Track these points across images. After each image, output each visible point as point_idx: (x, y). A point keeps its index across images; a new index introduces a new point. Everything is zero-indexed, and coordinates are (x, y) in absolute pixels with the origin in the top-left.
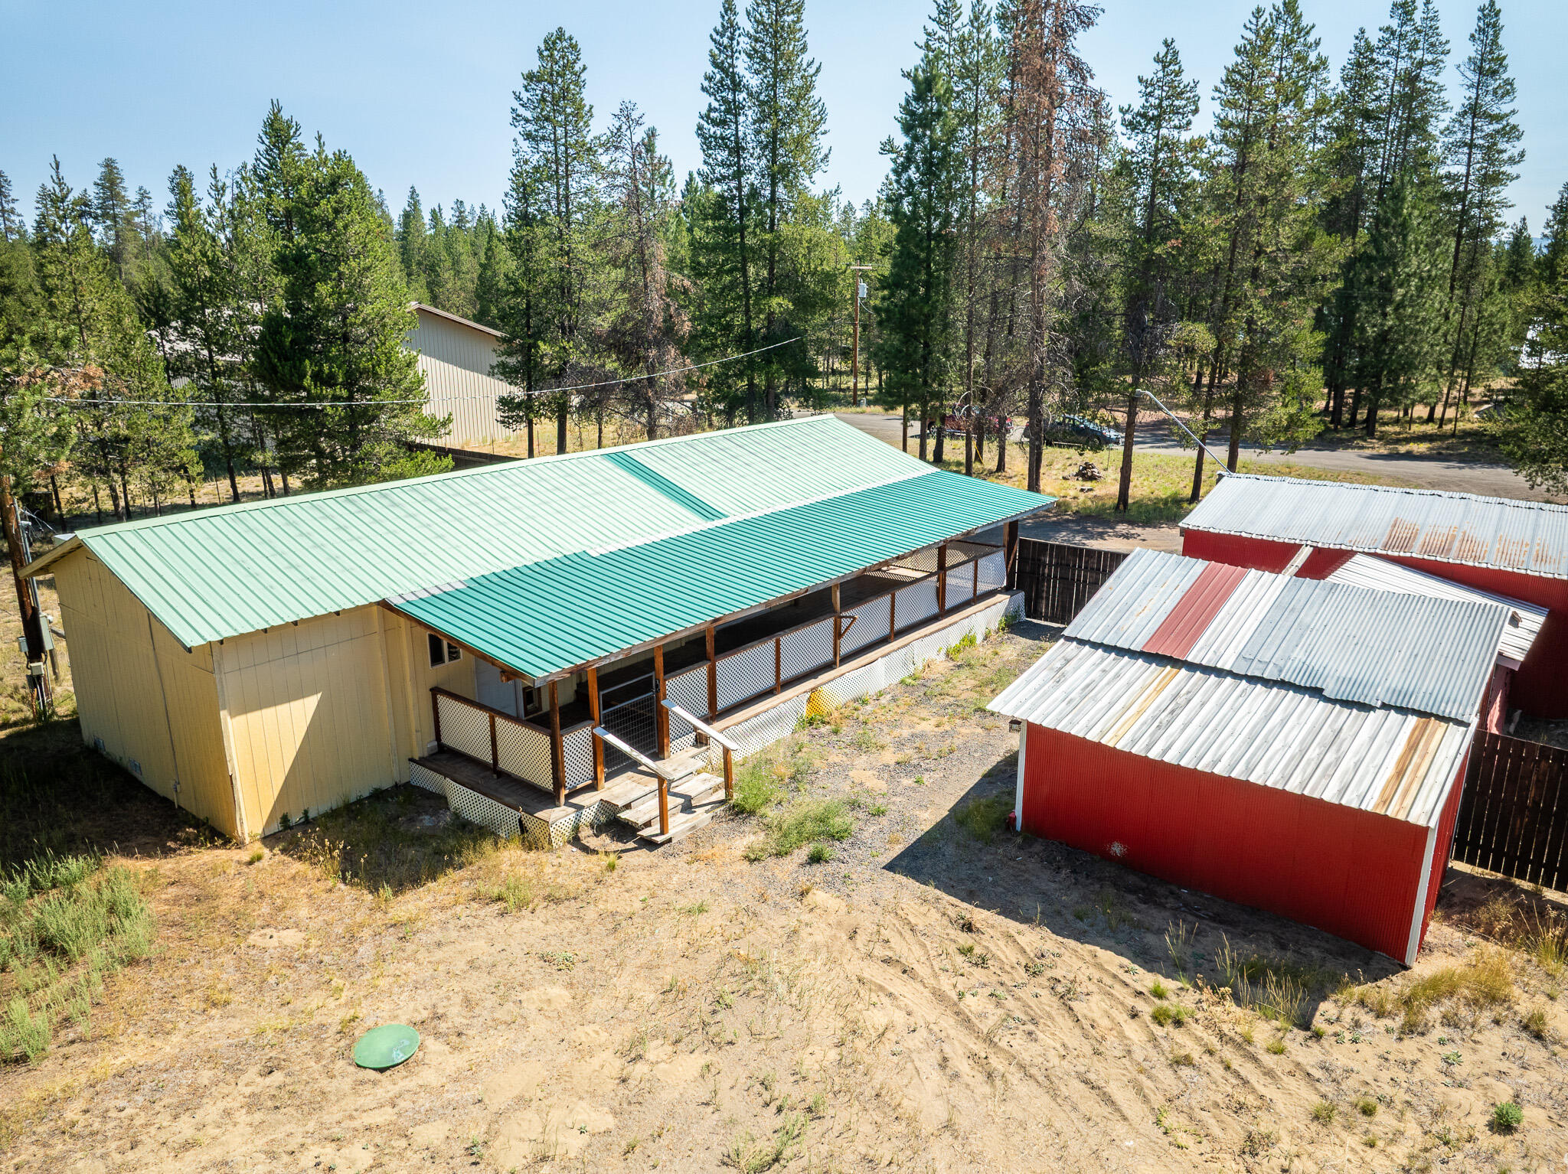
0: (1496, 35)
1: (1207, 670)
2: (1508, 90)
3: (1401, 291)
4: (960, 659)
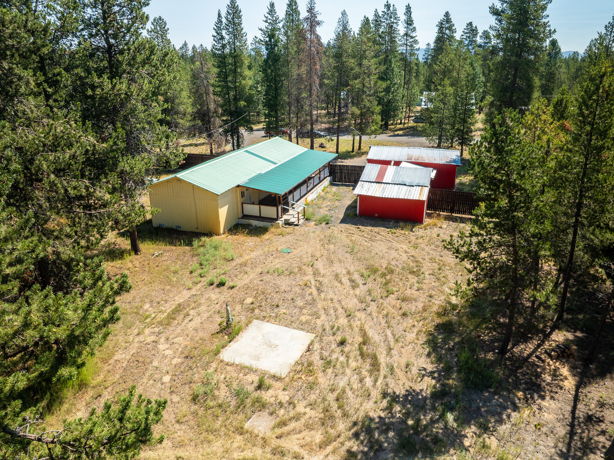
0: (411, 14)
1: (387, 183)
2: (414, 30)
3: (393, 89)
4: (325, 191)
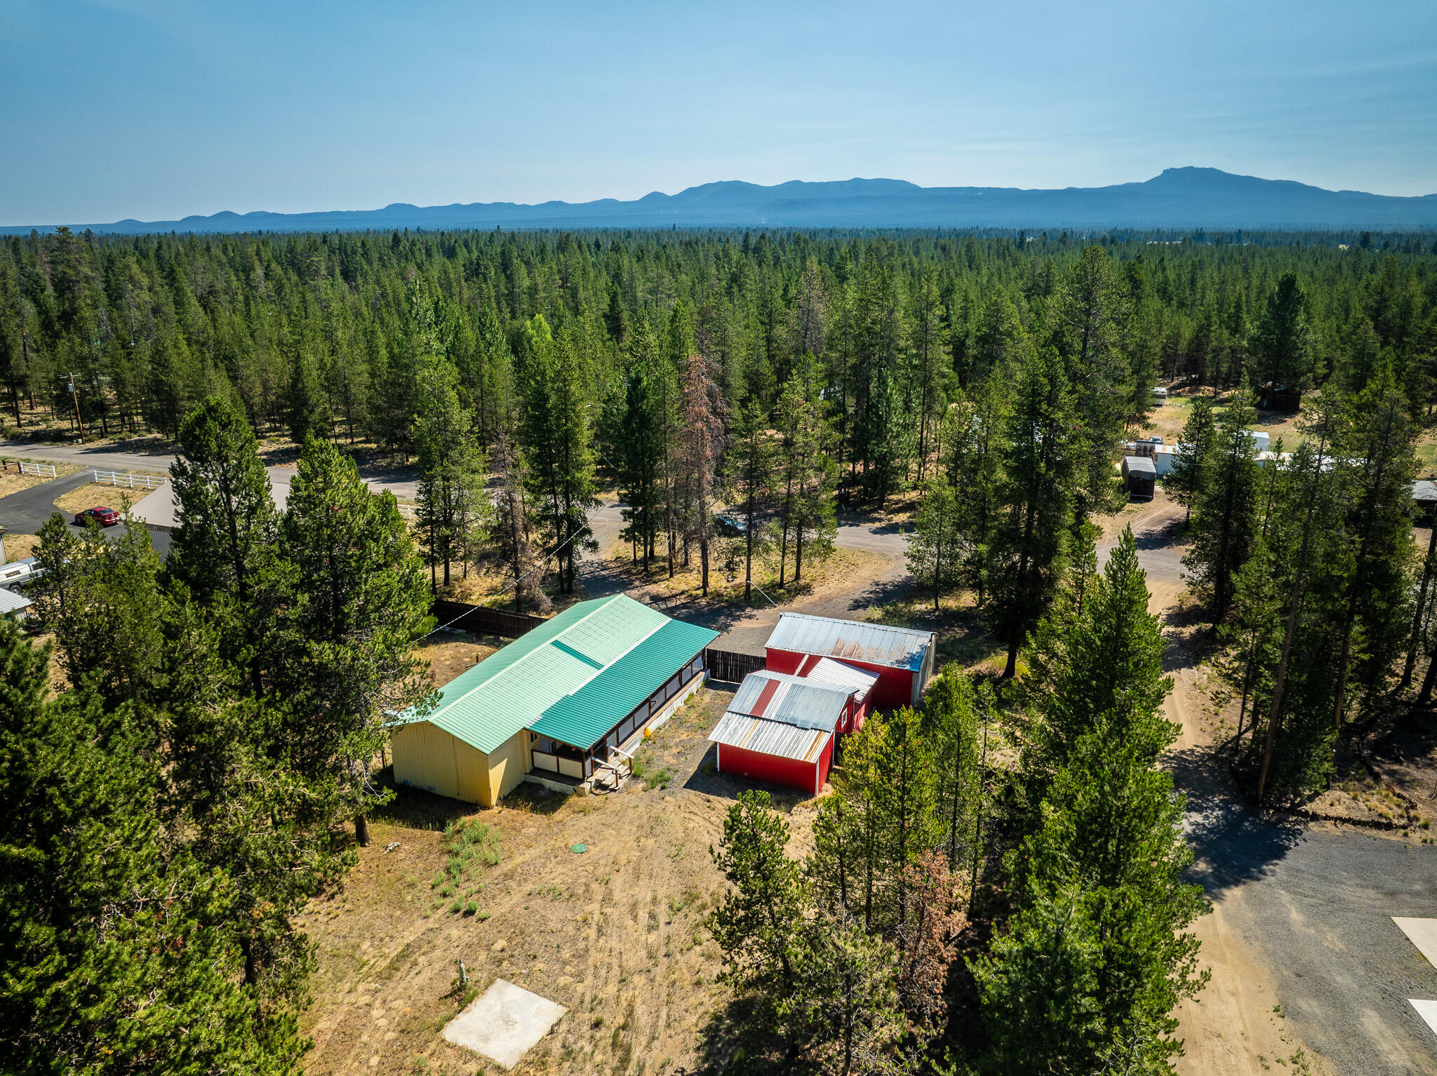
1: (767, 720)
4: (690, 703)
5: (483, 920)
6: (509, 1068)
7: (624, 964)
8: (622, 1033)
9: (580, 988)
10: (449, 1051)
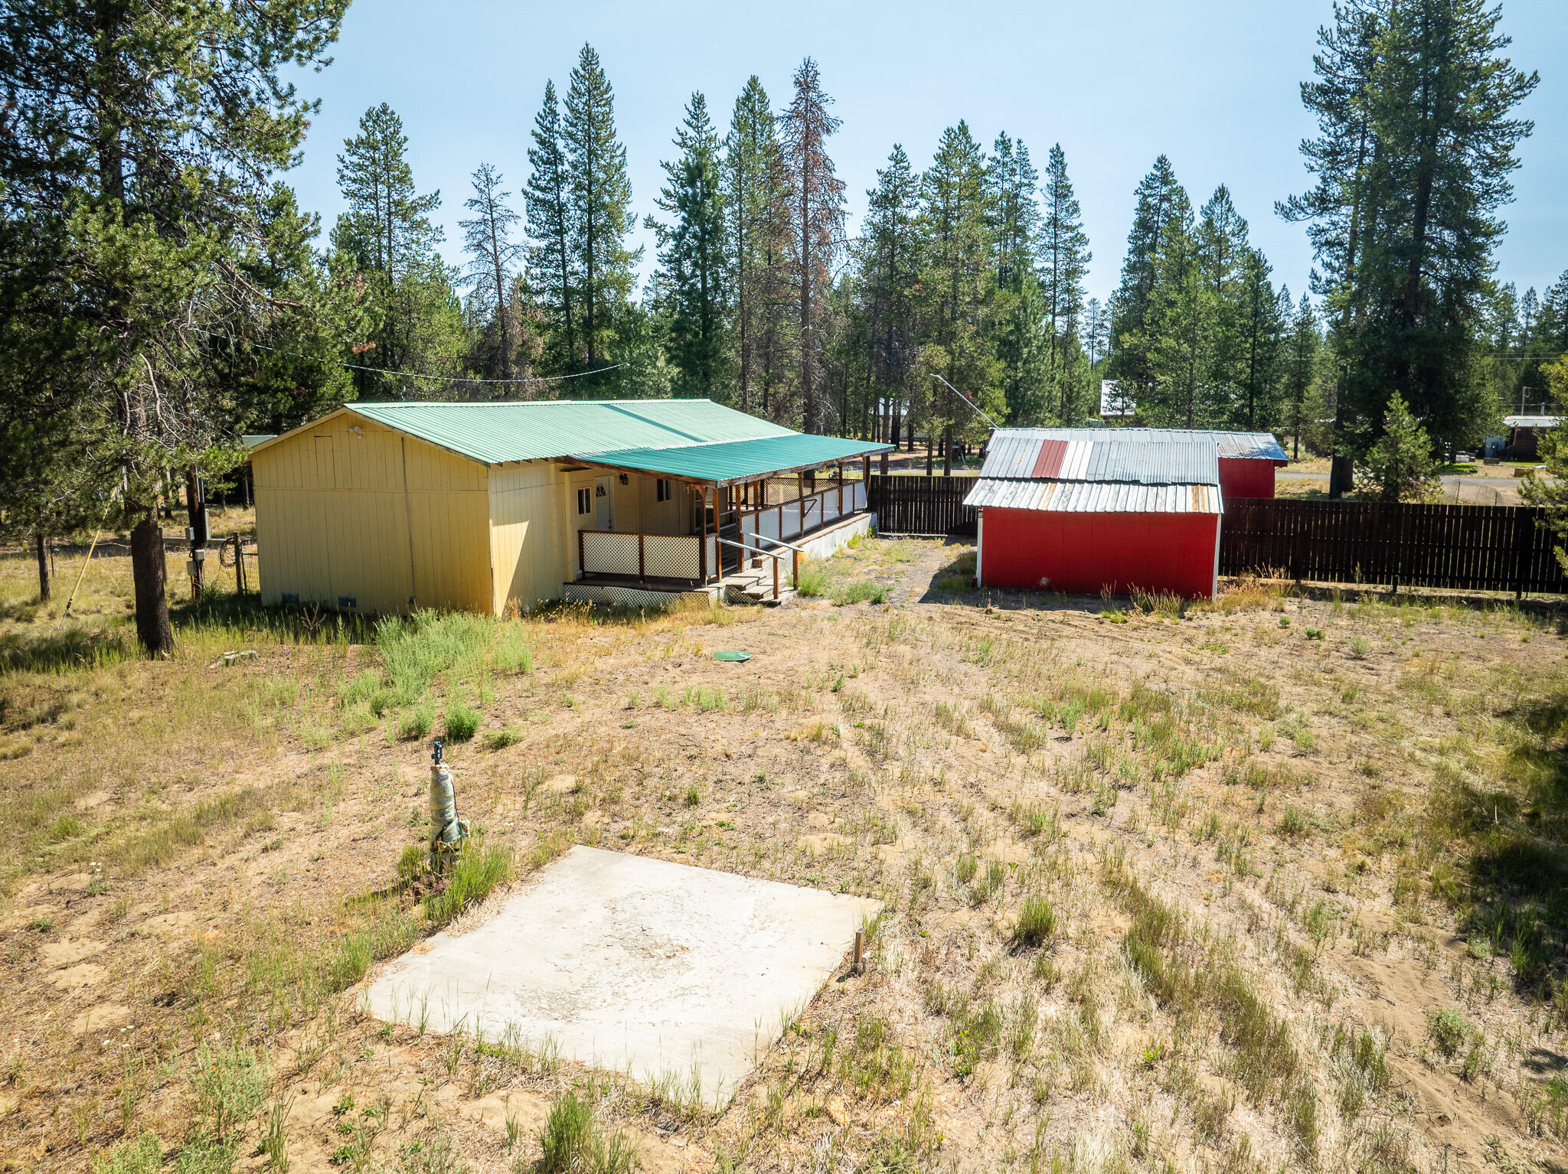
1: (1072, 482)
4: (859, 546)
5: (502, 743)
6: (712, 1100)
7: (1007, 803)
8: (1164, 956)
9: (894, 857)
10: (397, 1055)
